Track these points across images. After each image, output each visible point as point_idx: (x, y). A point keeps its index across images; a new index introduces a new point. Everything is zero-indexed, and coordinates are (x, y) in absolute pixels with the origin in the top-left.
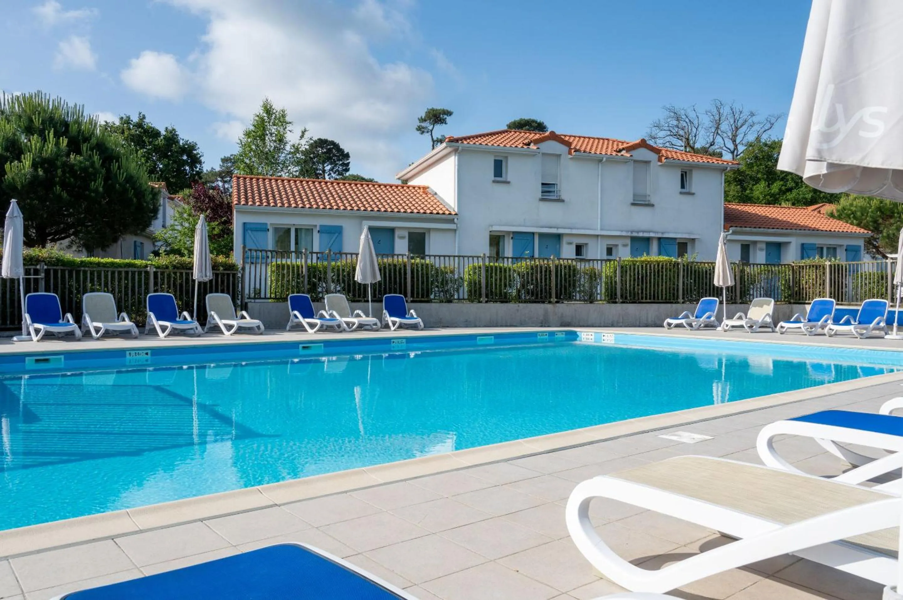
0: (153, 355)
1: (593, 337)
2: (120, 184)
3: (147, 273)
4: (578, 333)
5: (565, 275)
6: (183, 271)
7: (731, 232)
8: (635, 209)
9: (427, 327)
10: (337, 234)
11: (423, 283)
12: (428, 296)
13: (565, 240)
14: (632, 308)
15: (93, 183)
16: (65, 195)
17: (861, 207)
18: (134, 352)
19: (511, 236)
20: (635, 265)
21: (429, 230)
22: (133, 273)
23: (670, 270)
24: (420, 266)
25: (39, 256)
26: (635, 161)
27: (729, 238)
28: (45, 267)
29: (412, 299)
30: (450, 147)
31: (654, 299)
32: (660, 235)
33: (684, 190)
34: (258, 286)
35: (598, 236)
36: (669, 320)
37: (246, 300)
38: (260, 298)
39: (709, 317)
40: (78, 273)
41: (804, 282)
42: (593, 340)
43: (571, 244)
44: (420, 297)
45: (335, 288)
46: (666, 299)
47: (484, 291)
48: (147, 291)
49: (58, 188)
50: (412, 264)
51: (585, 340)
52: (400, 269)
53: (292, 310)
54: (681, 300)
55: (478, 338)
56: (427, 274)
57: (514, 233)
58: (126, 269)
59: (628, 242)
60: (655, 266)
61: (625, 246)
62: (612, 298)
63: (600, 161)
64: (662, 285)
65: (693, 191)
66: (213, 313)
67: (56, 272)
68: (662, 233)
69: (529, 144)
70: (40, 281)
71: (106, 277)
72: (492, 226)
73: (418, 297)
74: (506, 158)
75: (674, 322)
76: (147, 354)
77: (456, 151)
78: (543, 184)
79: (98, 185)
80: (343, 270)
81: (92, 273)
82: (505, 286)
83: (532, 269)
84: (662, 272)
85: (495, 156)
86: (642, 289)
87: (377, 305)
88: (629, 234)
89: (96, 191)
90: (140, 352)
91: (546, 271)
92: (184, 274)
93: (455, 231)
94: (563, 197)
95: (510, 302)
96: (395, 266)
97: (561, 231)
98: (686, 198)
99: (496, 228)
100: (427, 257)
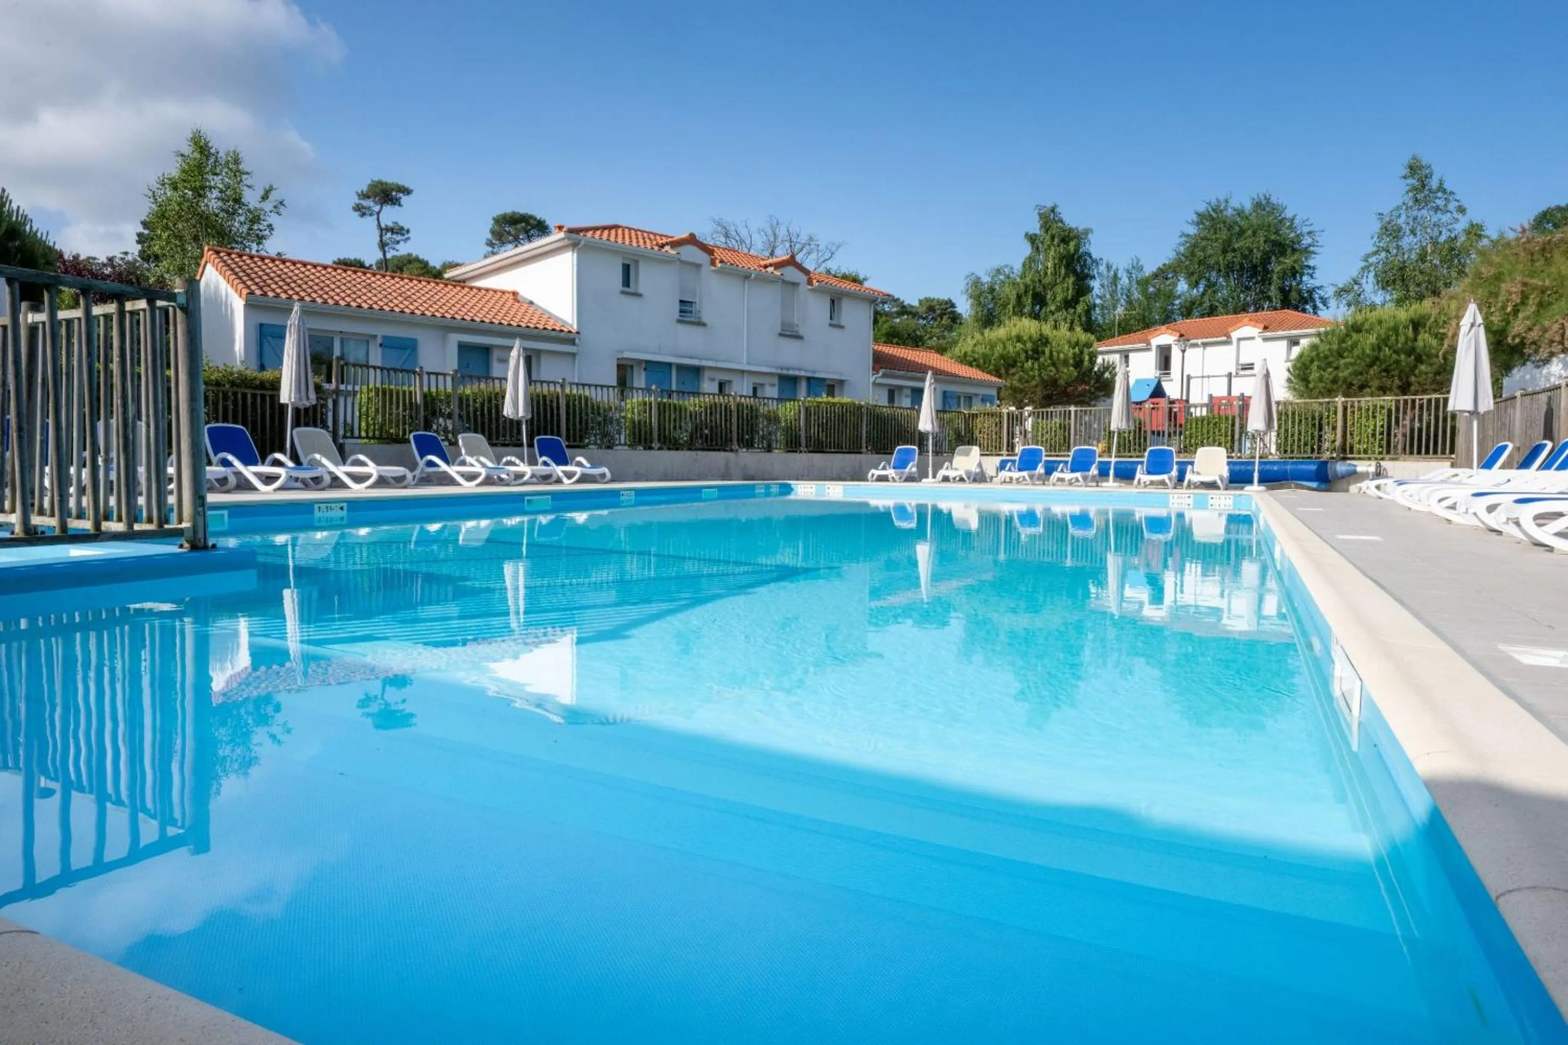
1: (814, 490)
4: (791, 487)
5: (747, 416)
7: (880, 374)
8: (783, 341)
9: (613, 480)
10: (408, 351)
11: (580, 421)
12: (581, 439)
13: (707, 375)
14: (822, 460)
18: (323, 506)
19: (644, 366)
21: (539, 352)
23: (853, 415)
24: (577, 398)
26: (784, 282)
27: (879, 381)
29: (571, 443)
30: (569, 239)
31: (838, 447)
32: (809, 374)
33: (832, 323)
35: (743, 372)
36: (874, 472)
37: (342, 440)
39: (911, 469)
42: (814, 494)
43: (713, 380)
44: (578, 439)
45: (463, 427)
46: (850, 448)
47: (655, 436)
50: (567, 395)
51: (803, 494)
52: (551, 401)
53: (424, 455)
54: (864, 450)
55: (703, 490)
56: (586, 410)
57: (647, 362)
59: (776, 380)
61: (773, 385)
63: (747, 277)
65: (844, 324)
66: (317, 456)
68: (814, 372)
69: (662, 246)
72: (622, 352)
73: (575, 440)
74: (637, 262)
76: (342, 508)
77: (574, 245)
78: (681, 301)
83: (711, 407)
84: (846, 416)
85: (624, 258)
86: (826, 437)
88: (779, 371)
91: (726, 410)
93: (573, 355)
94: (704, 320)
95: (683, 449)
96: (544, 397)
97: (704, 363)
98: (836, 332)
99: (627, 355)
100: (586, 388)
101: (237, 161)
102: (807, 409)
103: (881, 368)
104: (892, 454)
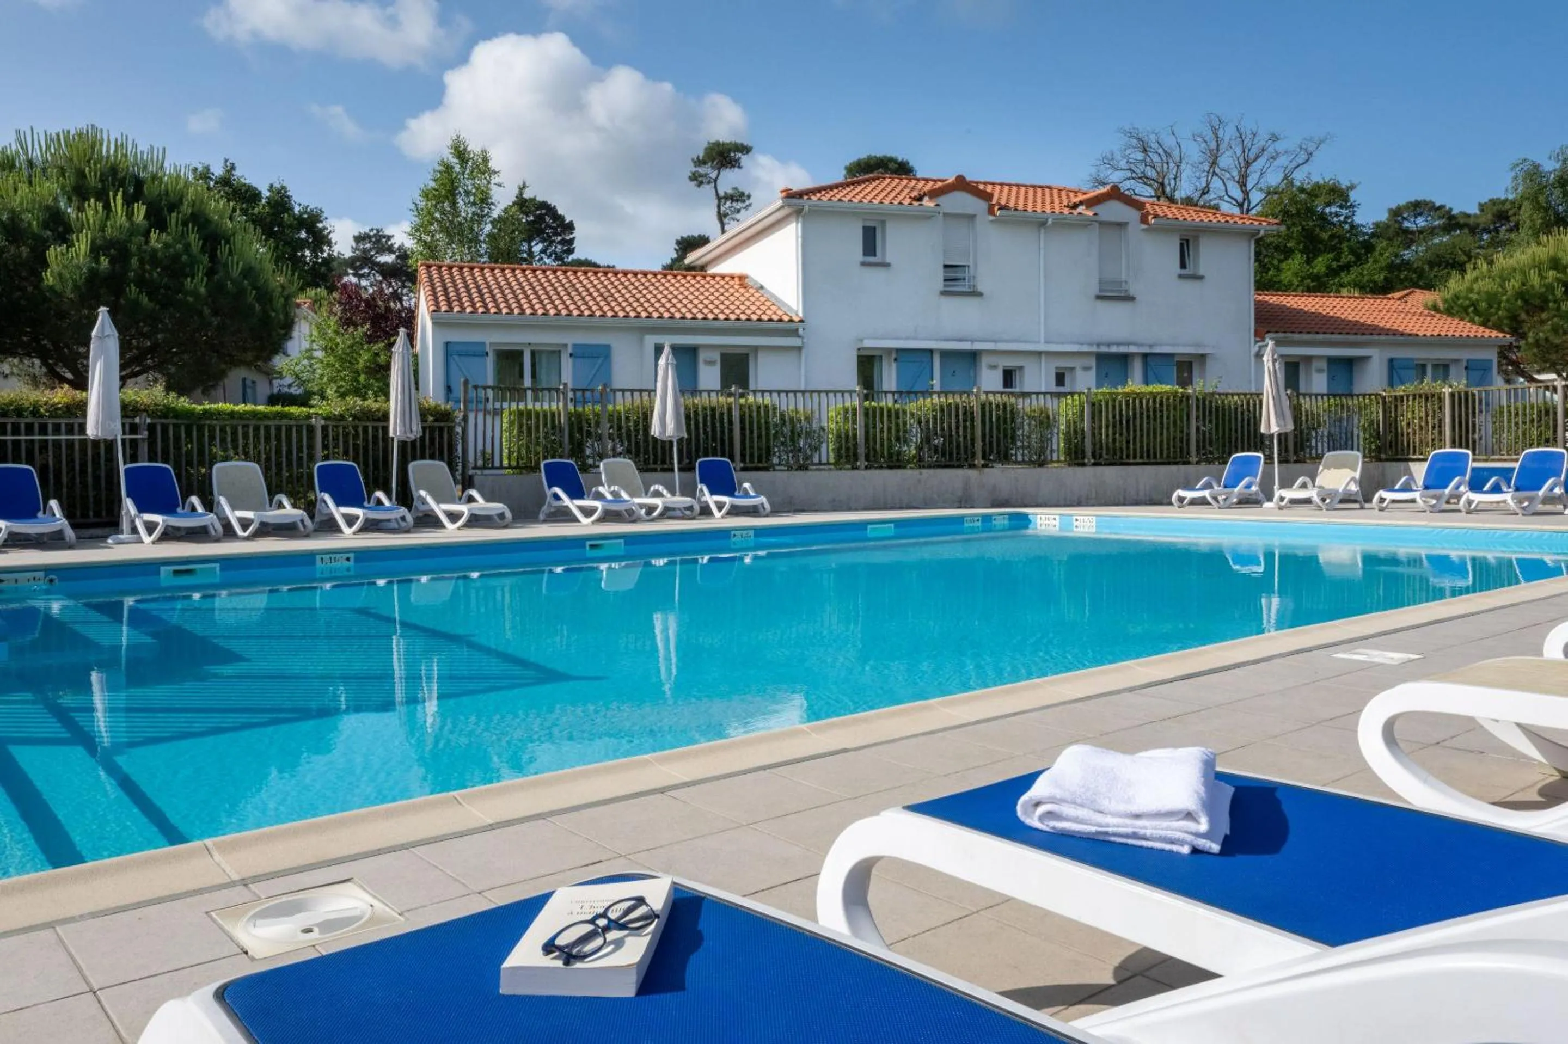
0: (357, 560)
1: (1057, 523)
2: (233, 282)
3: (311, 429)
4: (1030, 517)
5: (998, 418)
6: (368, 424)
7: (1268, 340)
8: (1102, 306)
9: (775, 512)
10: (600, 361)
11: (760, 437)
12: (768, 460)
13: (985, 361)
14: (1111, 475)
15: (189, 279)
16: (145, 300)
17: (1487, 293)
18: (326, 557)
19: (894, 356)
20: (1114, 400)
21: (756, 349)
22: (289, 428)
23: (1175, 409)
24: (754, 408)
25: (137, 402)
26: (1102, 224)
28: (149, 420)
29: (742, 465)
30: (789, 206)
31: (1148, 456)
32: (1146, 350)
33: (1184, 272)
35: (1039, 353)
36: (1181, 493)
37: (471, 472)
38: (493, 468)
39: (1248, 486)
40: (200, 429)
41: (1404, 423)
42: (1057, 528)
43: (994, 367)
44: (756, 460)
45: (614, 449)
46: (1168, 456)
47: (861, 450)
48: (311, 458)
49: (133, 288)
50: (741, 406)
51: (1043, 527)
52: (722, 414)
53: (550, 487)
54: (1194, 459)
55: (869, 527)
56: (767, 423)
57: (899, 351)
58: (277, 422)
59: (1092, 362)
60: (1148, 401)
61: (1087, 369)
62: (1076, 456)
63: (1043, 224)
64: (1162, 434)
65: (1201, 272)
66: (423, 493)
67: (165, 428)
68: (1151, 346)
69: (919, 199)
70: (140, 445)
71: (246, 436)
72: (861, 340)
73: (752, 461)
74: (883, 223)
75: (1189, 495)
76: (348, 559)
77: (798, 212)
78: (946, 266)
79: (197, 284)
80: (627, 418)
81: (223, 430)
82: (898, 439)
83: (942, 410)
84: (1161, 411)
85: (865, 220)
86: (1128, 442)
87: (687, 475)
88: (1094, 349)
89: (195, 293)
90: (338, 556)
91: (965, 414)
93: (799, 349)
94: (980, 288)
95: (905, 468)
96: (713, 409)
97: (978, 346)
98: (1189, 285)
99: (868, 343)
100: (766, 394)
101: (486, 160)
102: (1093, 405)
103: (1268, 332)
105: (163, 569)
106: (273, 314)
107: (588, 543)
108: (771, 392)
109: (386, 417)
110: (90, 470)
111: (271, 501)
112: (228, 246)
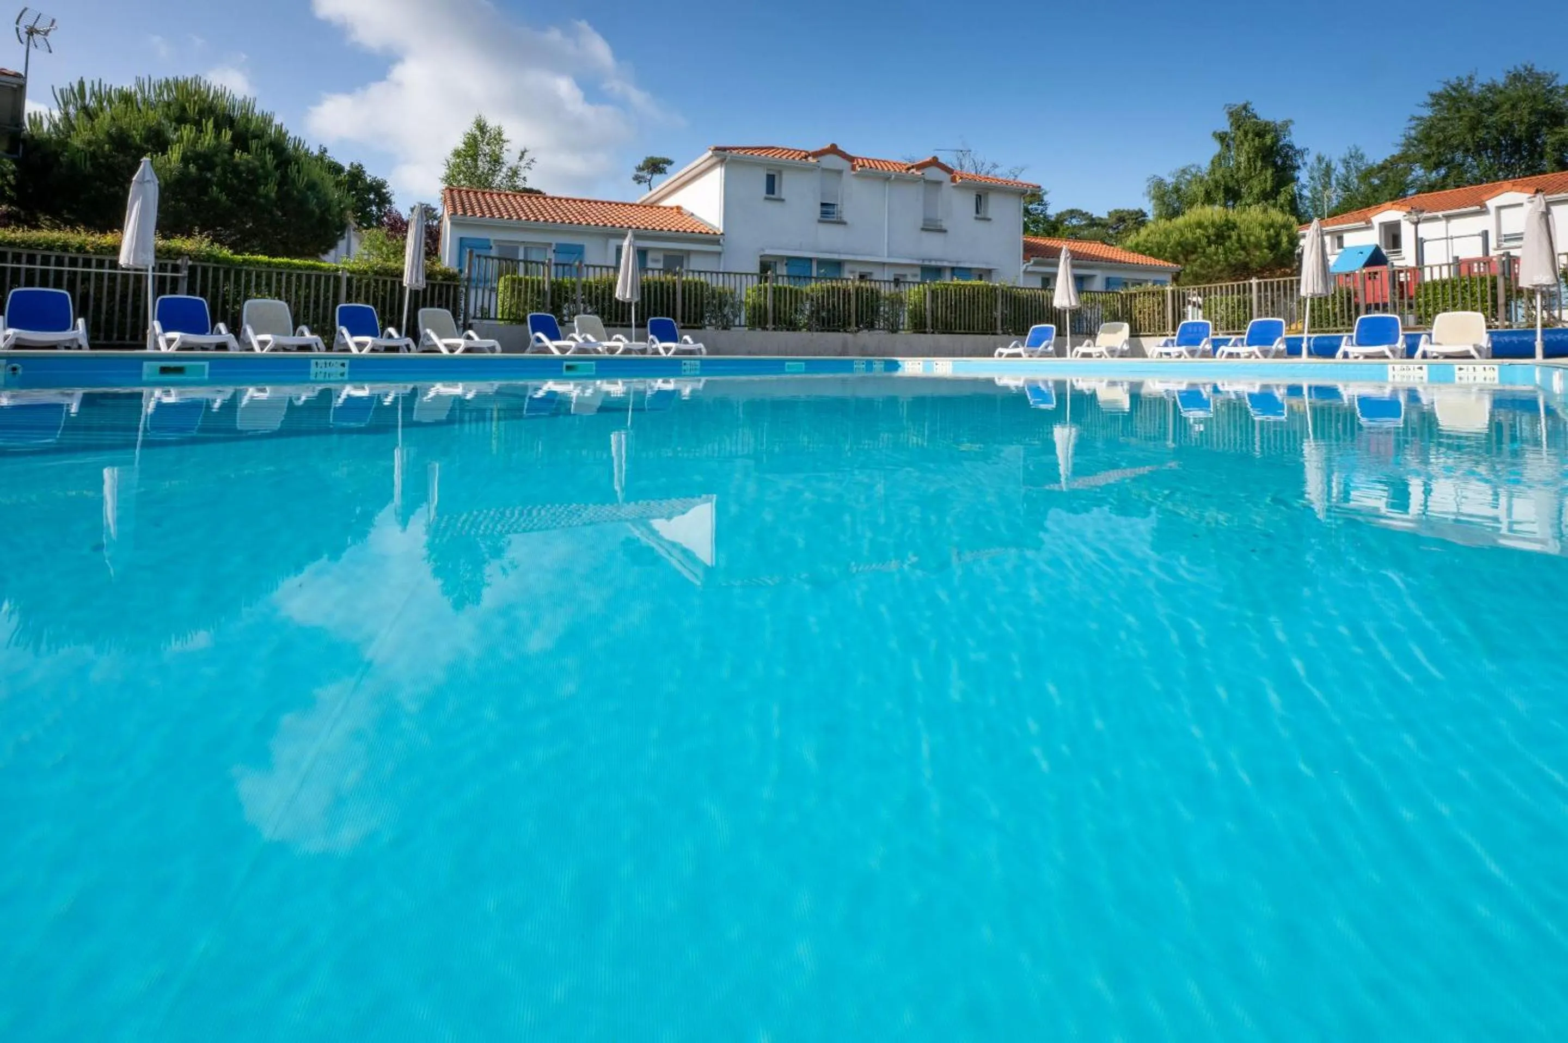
0: (351, 366)
1: (921, 366)
2: (299, 191)
3: (337, 279)
4: (900, 363)
5: (867, 299)
6: (387, 278)
7: (1032, 262)
8: (924, 234)
10: (576, 256)
11: (696, 305)
12: (702, 321)
13: (847, 268)
14: (944, 339)
15: (262, 187)
16: (223, 197)
17: (1157, 243)
18: (323, 361)
19: (785, 261)
20: (947, 290)
21: (689, 253)
22: (318, 278)
23: (987, 296)
24: (693, 284)
25: (181, 248)
26: (926, 181)
27: (1029, 269)
28: (190, 263)
29: (682, 324)
30: (717, 157)
31: (969, 329)
32: (954, 265)
33: (978, 216)
34: (486, 306)
35: (884, 264)
36: (1000, 350)
37: (471, 320)
38: (489, 318)
39: (1046, 347)
40: (238, 274)
41: (1137, 311)
42: (921, 370)
43: (853, 272)
44: (692, 321)
45: (585, 309)
46: (983, 329)
47: (770, 315)
48: (336, 303)
49: (215, 188)
50: (683, 282)
51: (910, 370)
52: (668, 287)
53: (534, 333)
54: (999, 331)
55: (787, 363)
56: (702, 295)
57: (790, 258)
58: (308, 272)
59: (918, 271)
60: (969, 290)
61: (914, 276)
62: (919, 326)
63: (888, 179)
64: (978, 313)
65: (989, 216)
66: (428, 331)
67: (205, 271)
68: (958, 262)
69: (806, 157)
70: (181, 281)
71: (279, 281)
72: (763, 250)
73: (689, 321)
74: (780, 172)
75: (1006, 351)
76: (343, 365)
77: (722, 163)
78: (822, 204)
79: (270, 190)
80: (597, 287)
81: (258, 276)
82: (796, 310)
83: (828, 292)
84: (978, 298)
85: (768, 170)
86: (955, 319)
87: (641, 330)
88: (920, 262)
89: (266, 197)
90: (333, 361)
91: (844, 294)
92: (389, 283)
93: (719, 254)
94: (846, 219)
95: (800, 330)
96: (662, 284)
97: (843, 257)
98: (982, 225)
99: (767, 252)
100: (702, 274)
102: (933, 292)
103: (1033, 256)
104: (1026, 335)
105: (145, 364)
106: (330, 218)
107: (566, 363)
108: (705, 272)
109: (401, 274)
110: (130, 300)
111: (295, 329)
112: (296, 167)
